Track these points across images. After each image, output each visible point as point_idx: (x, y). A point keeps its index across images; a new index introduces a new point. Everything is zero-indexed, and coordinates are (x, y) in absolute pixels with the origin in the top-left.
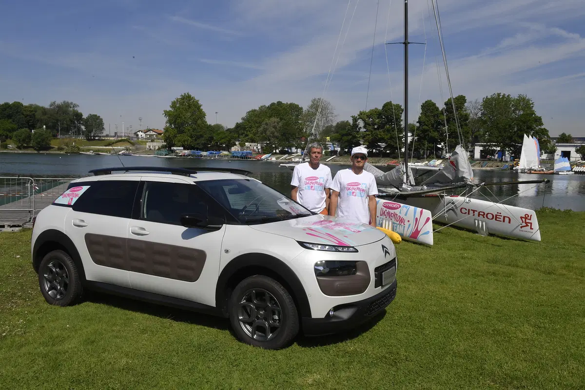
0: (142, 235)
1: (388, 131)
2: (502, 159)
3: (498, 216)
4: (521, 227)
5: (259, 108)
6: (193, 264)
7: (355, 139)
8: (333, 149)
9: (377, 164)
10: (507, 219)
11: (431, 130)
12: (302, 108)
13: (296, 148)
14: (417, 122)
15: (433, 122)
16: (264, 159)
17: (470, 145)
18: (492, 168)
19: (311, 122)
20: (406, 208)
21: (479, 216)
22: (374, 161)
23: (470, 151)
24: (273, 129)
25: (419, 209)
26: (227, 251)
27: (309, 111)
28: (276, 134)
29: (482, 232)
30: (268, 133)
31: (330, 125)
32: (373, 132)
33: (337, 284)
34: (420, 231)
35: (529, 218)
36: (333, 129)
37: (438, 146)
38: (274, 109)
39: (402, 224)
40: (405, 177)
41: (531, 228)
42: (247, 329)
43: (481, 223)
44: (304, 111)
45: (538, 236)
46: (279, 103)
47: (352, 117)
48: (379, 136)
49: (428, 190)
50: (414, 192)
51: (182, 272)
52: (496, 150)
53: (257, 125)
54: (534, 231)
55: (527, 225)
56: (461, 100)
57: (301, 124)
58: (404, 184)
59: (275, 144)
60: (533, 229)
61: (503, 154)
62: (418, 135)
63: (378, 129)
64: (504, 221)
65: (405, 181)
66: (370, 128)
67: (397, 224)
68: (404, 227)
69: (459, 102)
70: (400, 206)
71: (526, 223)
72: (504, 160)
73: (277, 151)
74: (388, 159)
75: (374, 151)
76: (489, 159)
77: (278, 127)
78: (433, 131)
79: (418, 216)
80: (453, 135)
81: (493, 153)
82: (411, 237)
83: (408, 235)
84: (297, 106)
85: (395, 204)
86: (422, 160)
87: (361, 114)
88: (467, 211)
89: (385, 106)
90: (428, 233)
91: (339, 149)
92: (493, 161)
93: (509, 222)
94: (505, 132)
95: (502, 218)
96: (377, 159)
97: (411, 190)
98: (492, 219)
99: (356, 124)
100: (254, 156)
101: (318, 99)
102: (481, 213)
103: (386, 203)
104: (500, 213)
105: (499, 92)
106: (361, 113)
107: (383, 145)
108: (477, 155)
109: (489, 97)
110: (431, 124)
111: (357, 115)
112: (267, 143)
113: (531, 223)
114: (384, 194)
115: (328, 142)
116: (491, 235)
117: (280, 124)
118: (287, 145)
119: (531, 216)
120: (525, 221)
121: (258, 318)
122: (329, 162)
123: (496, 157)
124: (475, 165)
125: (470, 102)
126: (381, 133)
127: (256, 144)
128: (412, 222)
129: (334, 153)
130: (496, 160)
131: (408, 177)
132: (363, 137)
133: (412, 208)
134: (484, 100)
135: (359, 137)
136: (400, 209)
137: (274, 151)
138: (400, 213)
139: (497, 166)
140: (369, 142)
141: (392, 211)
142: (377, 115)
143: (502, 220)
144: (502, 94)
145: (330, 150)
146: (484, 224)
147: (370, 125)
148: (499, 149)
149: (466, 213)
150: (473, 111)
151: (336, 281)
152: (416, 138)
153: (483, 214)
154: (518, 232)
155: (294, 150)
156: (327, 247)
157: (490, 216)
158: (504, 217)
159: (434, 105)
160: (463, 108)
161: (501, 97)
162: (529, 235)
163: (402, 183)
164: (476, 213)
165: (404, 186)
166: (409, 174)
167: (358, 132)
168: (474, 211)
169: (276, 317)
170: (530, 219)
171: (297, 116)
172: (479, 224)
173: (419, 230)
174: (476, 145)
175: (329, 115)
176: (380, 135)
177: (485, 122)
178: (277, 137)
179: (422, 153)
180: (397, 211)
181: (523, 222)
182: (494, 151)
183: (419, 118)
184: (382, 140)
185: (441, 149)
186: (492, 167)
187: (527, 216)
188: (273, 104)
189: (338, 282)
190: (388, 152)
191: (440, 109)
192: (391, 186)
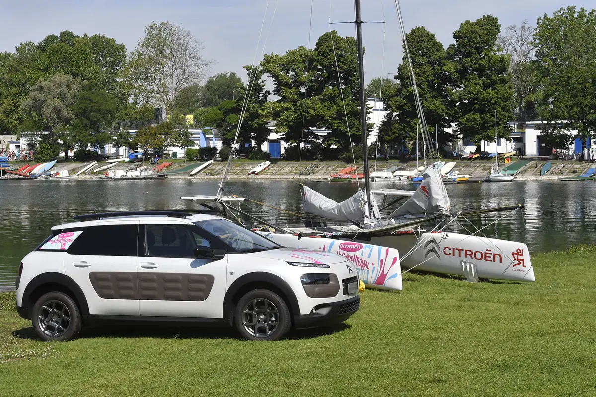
0: (152, 268)
1: (332, 98)
2: (583, 155)
3: (487, 255)
4: (514, 266)
5: (18, 49)
6: (203, 286)
7: (257, 120)
8: (204, 145)
9: (309, 177)
10: (497, 257)
11: (428, 96)
12: (122, 48)
13: (115, 146)
14: (396, 78)
15: (431, 78)
16: (40, 176)
17: (514, 126)
18: (562, 177)
19: (146, 79)
20: (369, 248)
21: (466, 257)
22: (303, 171)
23: (514, 140)
24: (58, 102)
25: (384, 249)
26: (232, 274)
27: (140, 54)
28: (65, 113)
29: (471, 278)
30: (45, 110)
31: (191, 84)
32: (298, 104)
33: (317, 289)
34: (387, 274)
35: (521, 253)
36: (199, 95)
37: (445, 129)
38: (54, 51)
39: (365, 268)
40: (367, 207)
41: (524, 266)
42: (250, 331)
43: (469, 266)
44: (128, 52)
45: (531, 275)
46: (67, 36)
47: (248, 68)
48: (312, 112)
49: (397, 225)
50: (379, 229)
51: (193, 294)
52: (570, 137)
53: (14, 90)
54: (527, 269)
55: (520, 263)
56: (490, 25)
57: (122, 85)
58: (365, 219)
59: (63, 136)
60: (525, 267)
61: (584, 144)
62: (399, 108)
63: (308, 94)
64: (494, 260)
65: (367, 213)
66: (290, 93)
67: (359, 269)
68: (368, 271)
69: (486, 32)
70: (361, 247)
71: (518, 260)
72: (586, 157)
73: (71, 154)
74: (336, 163)
75: (302, 145)
76: (557, 157)
77: (69, 97)
78: (431, 97)
79: (383, 256)
80: (477, 106)
81: (563, 142)
82: (376, 283)
83: (372, 282)
84: (110, 43)
85: (355, 244)
86: (411, 163)
87: (268, 62)
88: (452, 251)
89: (322, 41)
90: (395, 276)
91: (219, 145)
92: (563, 159)
93: (501, 261)
94: (584, 96)
95: (492, 256)
96: (309, 164)
97: (375, 226)
98: (481, 258)
99: (257, 85)
100: (13, 168)
101: (162, 24)
102: (468, 252)
103: (343, 244)
104: (490, 250)
105: (572, 6)
106: (268, 60)
107: (322, 132)
108: (532, 148)
109: (551, 16)
110: (428, 81)
111: (258, 65)
112: (43, 136)
113: (523, 260)
114: (340, 233)
115: (192, 126)
116: (481, 280)
117: (75, 88)
118: (94, 139)
119: (523, 250)
120: (517, 257)
121: (259, 321)
122: (197, 176)
123: (571, 151)
124: (525, 171)
125: (511, 28)
126: (315, 105)
127: (15, 138)
128: (377, 265)
129: (207, 153)
130: (569, 158)
131: (370, 208)
132: (276, 115)
133: (376, 248)
134: (541, 22)
135: (266, 116)
136: (361, 250)
137: (62, 155)
138: (362, 255)
139: (574, 172)
140: (289, 127)
141: (352, 254)
142: (305, 62)
143: (492, 259)
144: (578, 10)
145: (197, 147)
146: (472, 266)
147: (290, 87)
148: (574, 132)
149: (450, 254)
150: (518, 49)
151: (316, 287)
152: (395, 113)
153: (470, 253)
154: (511, 272)
155: (109, 149)
156: (308, 265)
157: (479, 255)
158: (495, 255)
159: (430, 37)
160: (494, 44)
161: (576, 16)
162: (521, 275)
163: (363, 216)
164: (463, 253)
165: (366, 221)
166: (372, 203)
167: (262, 103)
168: (460, 250)
169: (273, 319)
170: (522, 255)
171: (113, 65)
172: (466, 267)
173: (385, 273)
174: (529, 126)
175: (189, 62)
176: (314, 109)
177: (545, 73)
178: (67, 121)
179: (410, 146)
180: (358, 253)
181: (515, 259)
182: (565, 138)
183: (400, 70)
184: (318, 120)
185: (452, 138)
186: (562, 173)
187: (518, 251)
188: (51, 39)
189: (318, 288)
190: (333, 147)
191: (445, 47)
192: (348, 221)
